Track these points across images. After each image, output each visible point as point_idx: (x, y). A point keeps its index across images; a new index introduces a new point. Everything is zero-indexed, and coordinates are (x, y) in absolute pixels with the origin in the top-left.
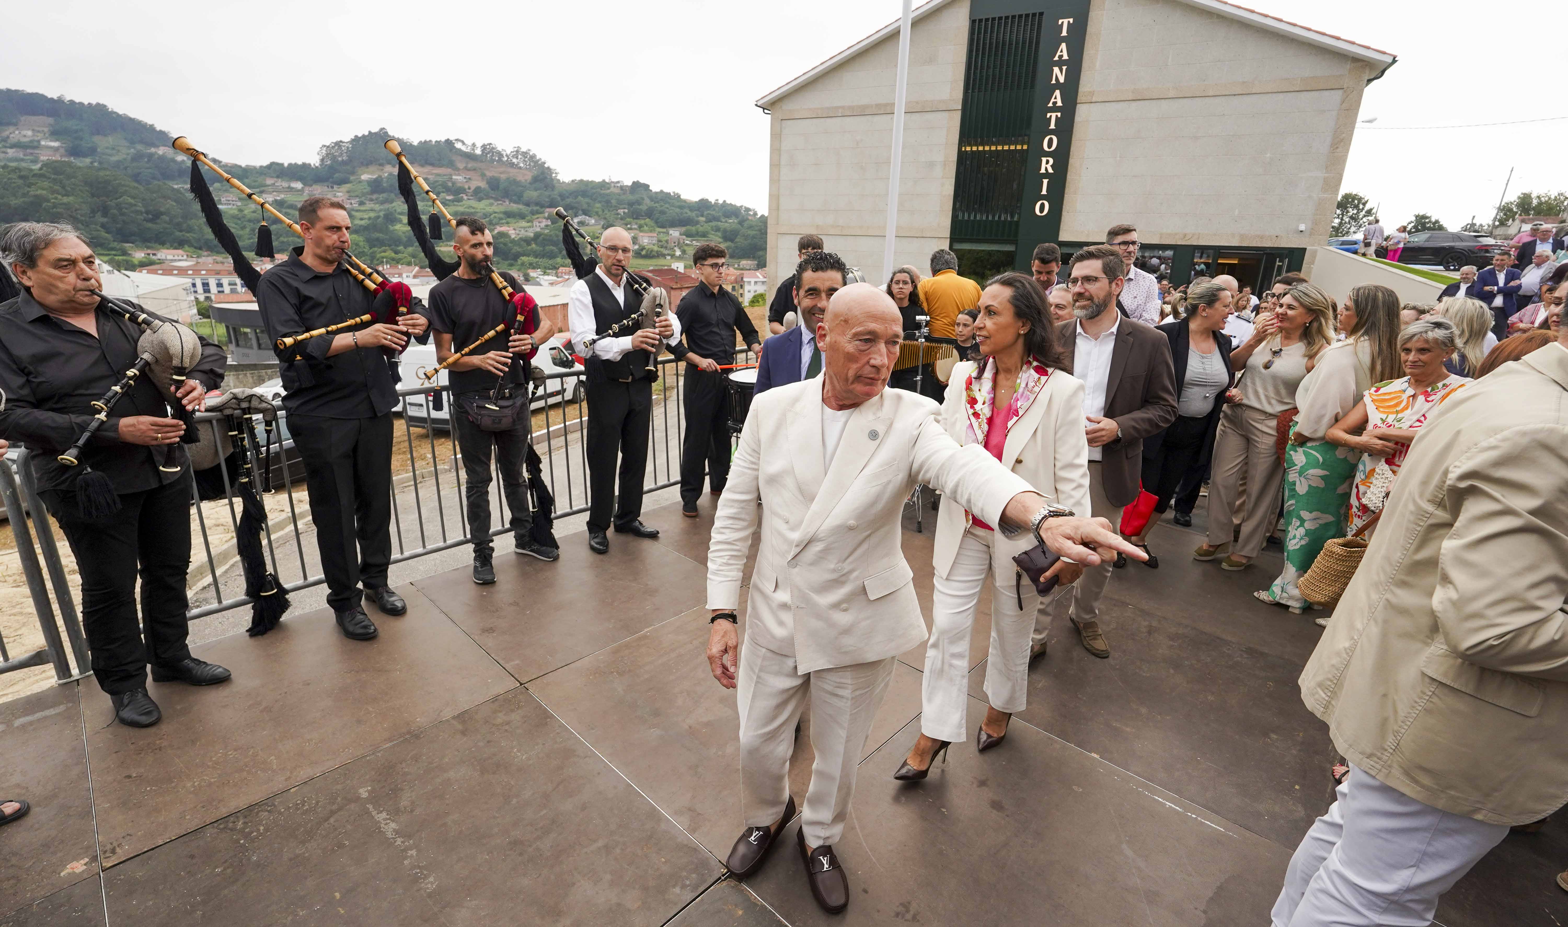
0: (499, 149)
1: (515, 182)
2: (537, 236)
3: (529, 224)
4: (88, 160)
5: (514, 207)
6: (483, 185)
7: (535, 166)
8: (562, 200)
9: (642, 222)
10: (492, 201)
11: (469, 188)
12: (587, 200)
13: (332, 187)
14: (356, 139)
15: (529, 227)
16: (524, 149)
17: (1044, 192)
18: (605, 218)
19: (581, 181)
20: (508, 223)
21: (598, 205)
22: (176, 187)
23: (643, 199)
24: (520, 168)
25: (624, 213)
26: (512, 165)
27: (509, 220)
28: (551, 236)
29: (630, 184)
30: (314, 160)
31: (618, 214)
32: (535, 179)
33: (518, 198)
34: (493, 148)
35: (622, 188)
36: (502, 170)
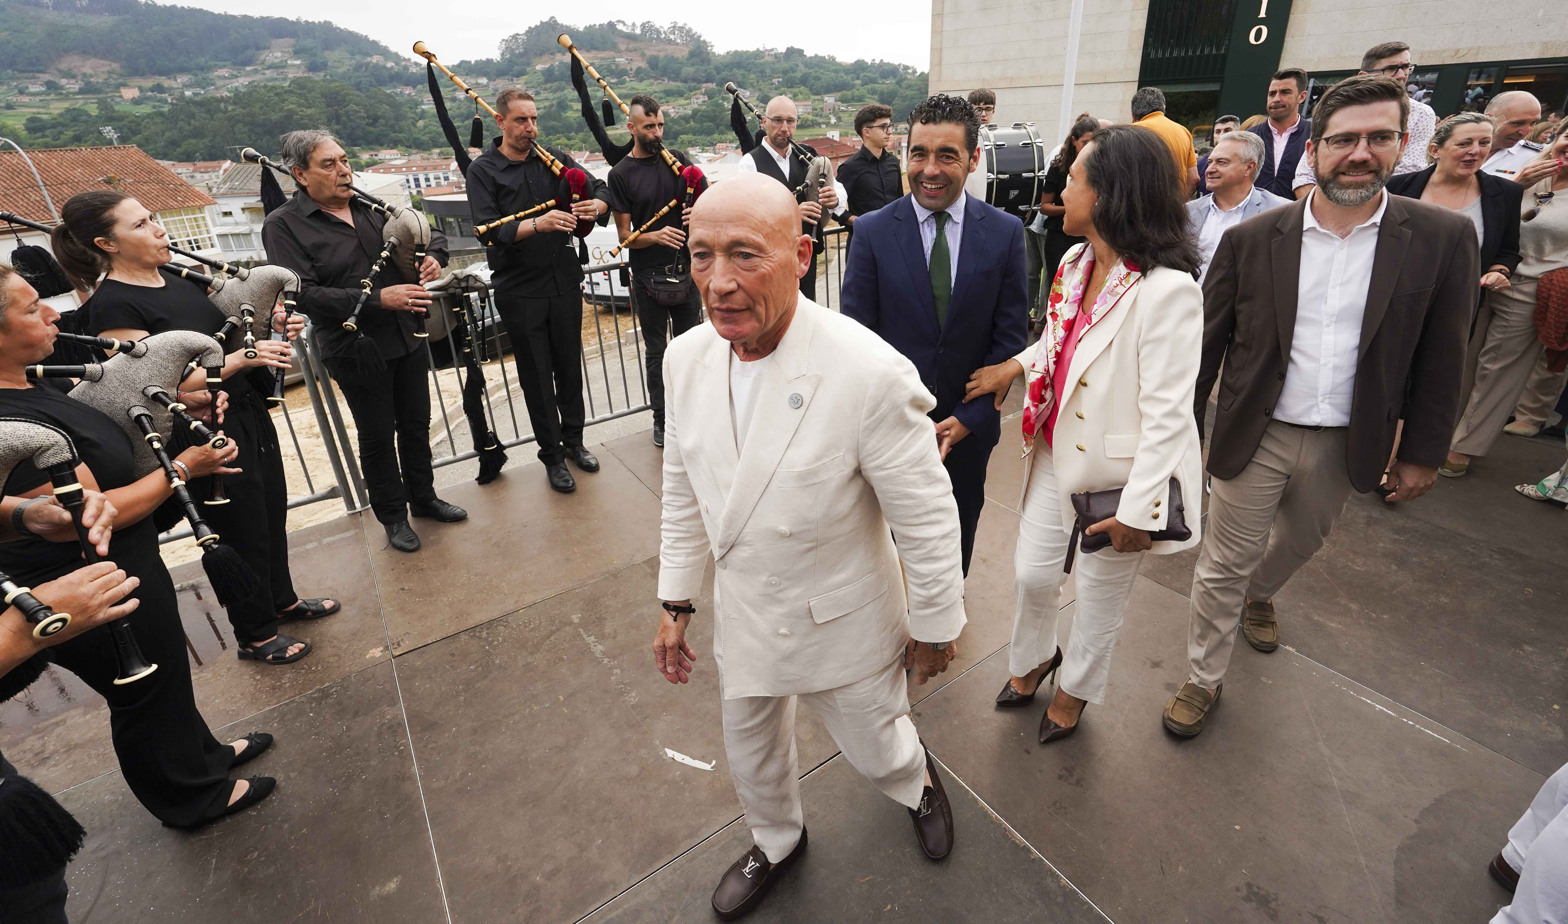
0: (657, 26)
1: (673, 59)
2: (695, 112)
3: (687, 102)
4: (322, 74)
5: (673, 85)
6: (643, 65)
7: (691, 41)
8: (718, 74)
9: (797, 90)
10: (652, 81)
11: (631, 70)
12: (742, 71)
13: (512, 80)
14: (530, 31)
15: (688, 104)
16: (680, 24)
17: (1262, 14)
18: (760, 90)
19: (736, 52)
20: (667, 102)
21: (753, 76)
22: (388, 91)
23: (797, 66)
24: (677, 44)
25: (779, 82)
26: (670, 42)
27: (668, 98)
28: (708, 112)
29: (784, 50)
30: (495, 55)
31: (772, 84)
32: (692, 55)
33: (676, 76)
34: (652, 26)
35: (776, 56)
36: (660, 47)
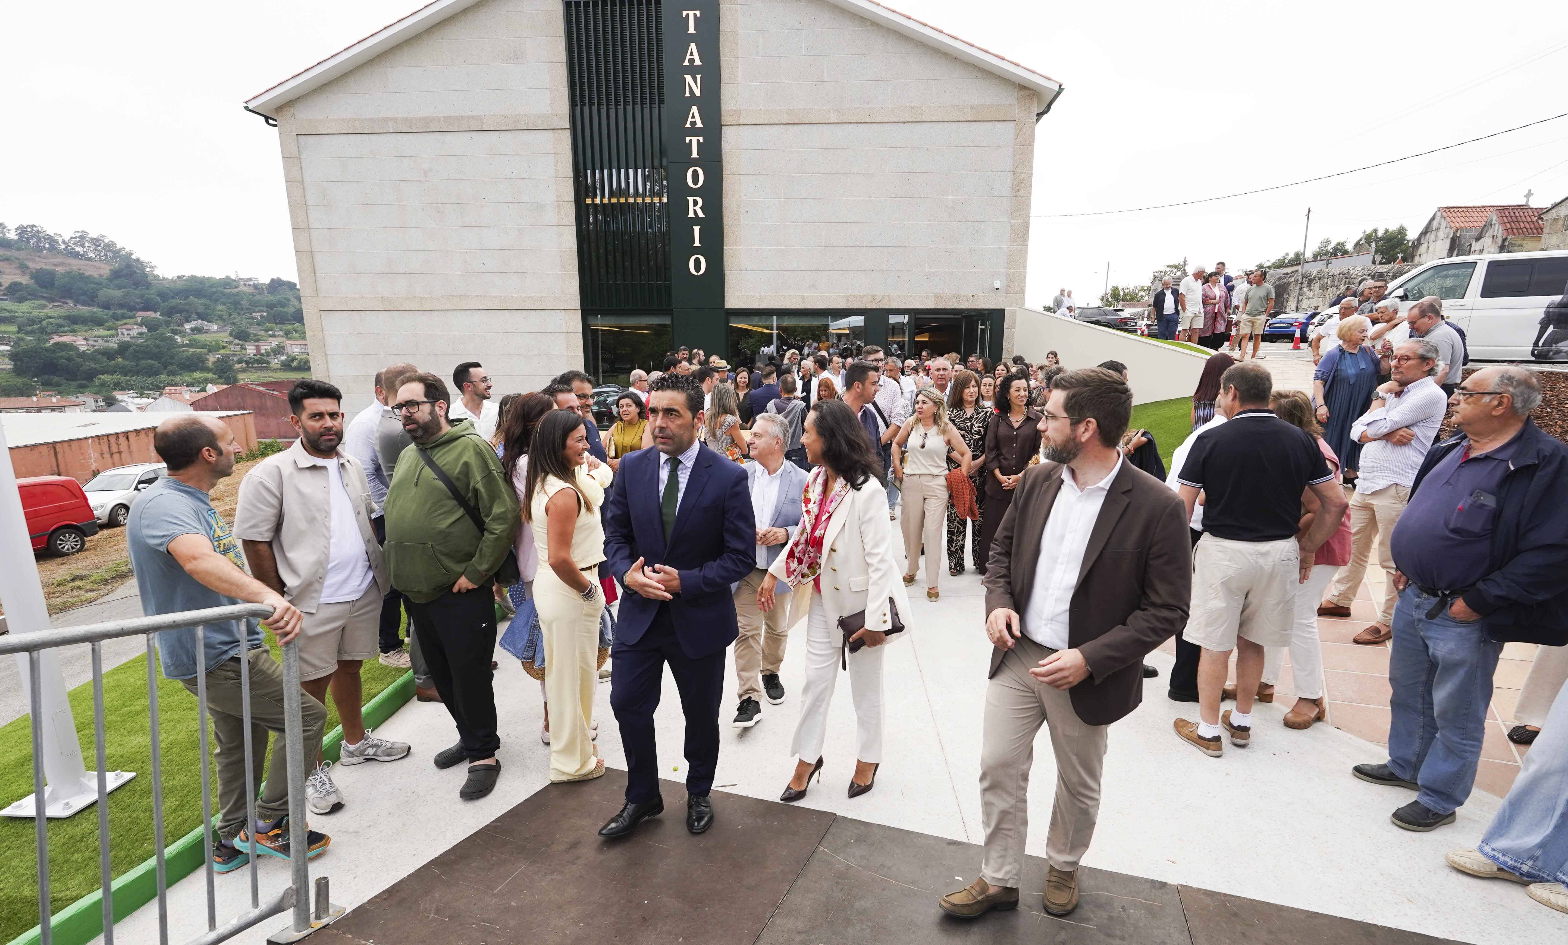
0: (50, 232)
1: (88, 279)
2: (125, 347)
3: (110, 332)
5: (83, 310)
7: (110, 256)
8: (164, 302)
9: (290, 327)
10: (46, 302)
12: (203, 301)
15: (112, 336)
16: (93, 234)
18: (234, 324)
19: (193, 278)
20: (74, 331)
21: (223, 308)
23: (288, 299)
24: (90, 259)
25: (262, 316)
26: (76, 255)
27: (75, 327)
28: (147, 346)
29: (267, 281)
31: (253, 318)
32: (116, 275)
33: (91, 299)
34: (39, 232)
35: (256, 287)
36: (58, 260)
